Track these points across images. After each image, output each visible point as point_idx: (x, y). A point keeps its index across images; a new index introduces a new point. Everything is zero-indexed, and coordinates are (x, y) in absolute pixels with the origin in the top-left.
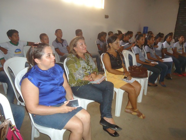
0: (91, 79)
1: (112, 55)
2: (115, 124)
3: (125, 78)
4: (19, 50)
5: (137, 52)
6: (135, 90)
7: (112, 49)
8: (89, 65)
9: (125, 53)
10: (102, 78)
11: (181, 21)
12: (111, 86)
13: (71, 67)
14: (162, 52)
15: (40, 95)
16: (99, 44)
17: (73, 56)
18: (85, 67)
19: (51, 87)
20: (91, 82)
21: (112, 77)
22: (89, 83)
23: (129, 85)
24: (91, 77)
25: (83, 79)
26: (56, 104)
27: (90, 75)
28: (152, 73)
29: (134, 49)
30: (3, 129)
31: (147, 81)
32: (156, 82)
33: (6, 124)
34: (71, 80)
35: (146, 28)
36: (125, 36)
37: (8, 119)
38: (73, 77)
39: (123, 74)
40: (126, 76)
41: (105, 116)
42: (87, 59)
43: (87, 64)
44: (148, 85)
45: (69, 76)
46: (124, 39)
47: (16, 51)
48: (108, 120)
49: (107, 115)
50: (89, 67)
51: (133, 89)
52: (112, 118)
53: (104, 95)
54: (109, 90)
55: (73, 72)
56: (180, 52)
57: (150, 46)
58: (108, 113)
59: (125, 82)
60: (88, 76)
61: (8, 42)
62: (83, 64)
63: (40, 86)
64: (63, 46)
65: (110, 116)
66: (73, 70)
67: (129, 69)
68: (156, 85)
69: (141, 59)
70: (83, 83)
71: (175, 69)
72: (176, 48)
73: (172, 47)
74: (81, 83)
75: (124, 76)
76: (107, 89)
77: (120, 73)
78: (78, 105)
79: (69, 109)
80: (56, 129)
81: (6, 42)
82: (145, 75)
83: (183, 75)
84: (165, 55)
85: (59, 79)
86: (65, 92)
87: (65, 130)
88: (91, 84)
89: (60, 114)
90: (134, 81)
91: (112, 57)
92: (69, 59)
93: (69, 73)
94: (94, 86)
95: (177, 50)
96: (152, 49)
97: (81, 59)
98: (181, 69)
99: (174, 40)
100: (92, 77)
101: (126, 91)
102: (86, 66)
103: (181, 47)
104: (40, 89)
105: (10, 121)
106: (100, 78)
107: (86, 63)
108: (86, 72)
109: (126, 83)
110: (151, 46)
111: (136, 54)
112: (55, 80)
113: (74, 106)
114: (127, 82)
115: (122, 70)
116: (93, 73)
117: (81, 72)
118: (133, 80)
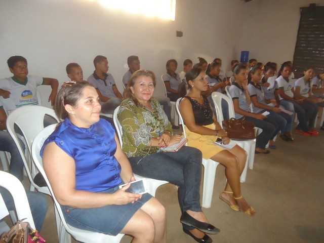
0: (163, 143)
1: (197, 102)
2: (207, 222)
3: (219, 140)
4: (29, 92)
5: (235, 94)
6: (236, 161)
7: (194, 90)
8: (158, 120)
9: (217, 97)
10: (181, 142)
11: (304, 42)
12: (197, 155)
13: (128, 124)
14: (275, 95)
15: (78, 173)
16: (169, 81)
17: (130, 103)
18: (151, 124)
19: (97, 157)
20: (162, 149)
21: (197, 139)
22: (158, 151)
23: (227, 152)
24: (163, 140)
25: (149, 144)
26: (105, 189)
27: (160, 136)
28: (261, 131)
29: (230, 89)
30: (15, 238)
31: (254, 145)
32: (267, 146)
33: (20, 228)
34: (127, 145)
35: (245, 54)
36: (212, 68)
37: (23, 220)
38: (131, 141)
39: (216, 133)
40: (219, 137)
41: (189, 208)
42: (155, 109)
43: (156, 118)
44: (256, 152)
45: (122, 138)
46: (211, 73)
47: (24, 93)
48: (195, 215)
49: (193, 206)
50: (159, 123)
51: (233, 159)
52: (201, 211)
53: (185, 172)
54: (194, 163)
55: (131, 132)
56: (305, 94)
57: (255, 84)
58: (195, 204)
59: (220, 147)
60: (156, 138)
61: (8, 79)
62: (148, 117)
63: (77, 155)
64: (106, 85)
65: (198, 208)
66: (131, 129)
67: (223, 125)
68: (268, 152)
69: (241, 107)
70: (148, 150)
71: (298, 123)
72: (298, 88)
73: (292, 87)
74: (144, 151)
75: (217, 137)
76: (190, 161)
77: (210, 133)
78: (144, 191)
79: (130, 197)
80: (107, 234)
81: (6, 78)
82: (250, 134)
83: (311, 134)
84: (281, 99)
85: (109, 143)
86: (120, 167)
87: (123, 235)
88: (162, 153)
89: (114, 206)
90: (235, 145)
91: (196, 105)
92: (123, 109)
93: (122, 134)
94: (167, 156)
95: (301, 92)
96: (260, 89)
97: (144, 109)
98: (308, 123)
99: (293, 75)
100: (165, 140)
101: (220, 164)
102: (153, 121)
103: (307, 87)
104: (76, 161)
105: (27, 222)
106: (177, 142)
107: (153, 115)
108: (153, 132)
109: (222, 149)
110: (257, 84)
111: (233, 99)
112: (102, 145)
113: (137, 192)
114: (222, 147)
115: (213, 126)
116: (165, 132)
117: (145, 131)
118: (233, 143)
